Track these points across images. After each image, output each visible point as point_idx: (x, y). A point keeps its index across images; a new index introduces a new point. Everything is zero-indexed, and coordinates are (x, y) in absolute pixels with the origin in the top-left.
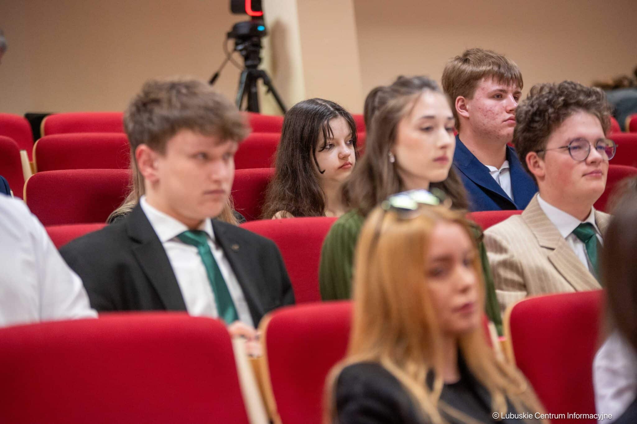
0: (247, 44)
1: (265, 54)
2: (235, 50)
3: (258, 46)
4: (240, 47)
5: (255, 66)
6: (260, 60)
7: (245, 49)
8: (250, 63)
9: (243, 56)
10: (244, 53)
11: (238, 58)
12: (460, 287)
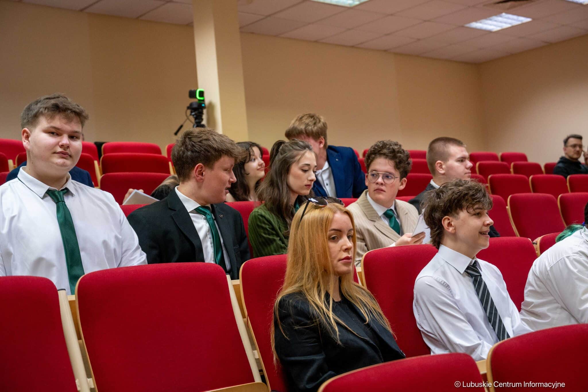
0: (196, 112)
1: (204, 117)
2: (191, 115)
3: (202, 113)
4: (193, 114)
5: (200, 122)
6: (202, 120)
7: (195, 114)
8: (197, 121)
9: (194, 117)
10: (195, 116)
11: (192, 119)
12: (345, 247)
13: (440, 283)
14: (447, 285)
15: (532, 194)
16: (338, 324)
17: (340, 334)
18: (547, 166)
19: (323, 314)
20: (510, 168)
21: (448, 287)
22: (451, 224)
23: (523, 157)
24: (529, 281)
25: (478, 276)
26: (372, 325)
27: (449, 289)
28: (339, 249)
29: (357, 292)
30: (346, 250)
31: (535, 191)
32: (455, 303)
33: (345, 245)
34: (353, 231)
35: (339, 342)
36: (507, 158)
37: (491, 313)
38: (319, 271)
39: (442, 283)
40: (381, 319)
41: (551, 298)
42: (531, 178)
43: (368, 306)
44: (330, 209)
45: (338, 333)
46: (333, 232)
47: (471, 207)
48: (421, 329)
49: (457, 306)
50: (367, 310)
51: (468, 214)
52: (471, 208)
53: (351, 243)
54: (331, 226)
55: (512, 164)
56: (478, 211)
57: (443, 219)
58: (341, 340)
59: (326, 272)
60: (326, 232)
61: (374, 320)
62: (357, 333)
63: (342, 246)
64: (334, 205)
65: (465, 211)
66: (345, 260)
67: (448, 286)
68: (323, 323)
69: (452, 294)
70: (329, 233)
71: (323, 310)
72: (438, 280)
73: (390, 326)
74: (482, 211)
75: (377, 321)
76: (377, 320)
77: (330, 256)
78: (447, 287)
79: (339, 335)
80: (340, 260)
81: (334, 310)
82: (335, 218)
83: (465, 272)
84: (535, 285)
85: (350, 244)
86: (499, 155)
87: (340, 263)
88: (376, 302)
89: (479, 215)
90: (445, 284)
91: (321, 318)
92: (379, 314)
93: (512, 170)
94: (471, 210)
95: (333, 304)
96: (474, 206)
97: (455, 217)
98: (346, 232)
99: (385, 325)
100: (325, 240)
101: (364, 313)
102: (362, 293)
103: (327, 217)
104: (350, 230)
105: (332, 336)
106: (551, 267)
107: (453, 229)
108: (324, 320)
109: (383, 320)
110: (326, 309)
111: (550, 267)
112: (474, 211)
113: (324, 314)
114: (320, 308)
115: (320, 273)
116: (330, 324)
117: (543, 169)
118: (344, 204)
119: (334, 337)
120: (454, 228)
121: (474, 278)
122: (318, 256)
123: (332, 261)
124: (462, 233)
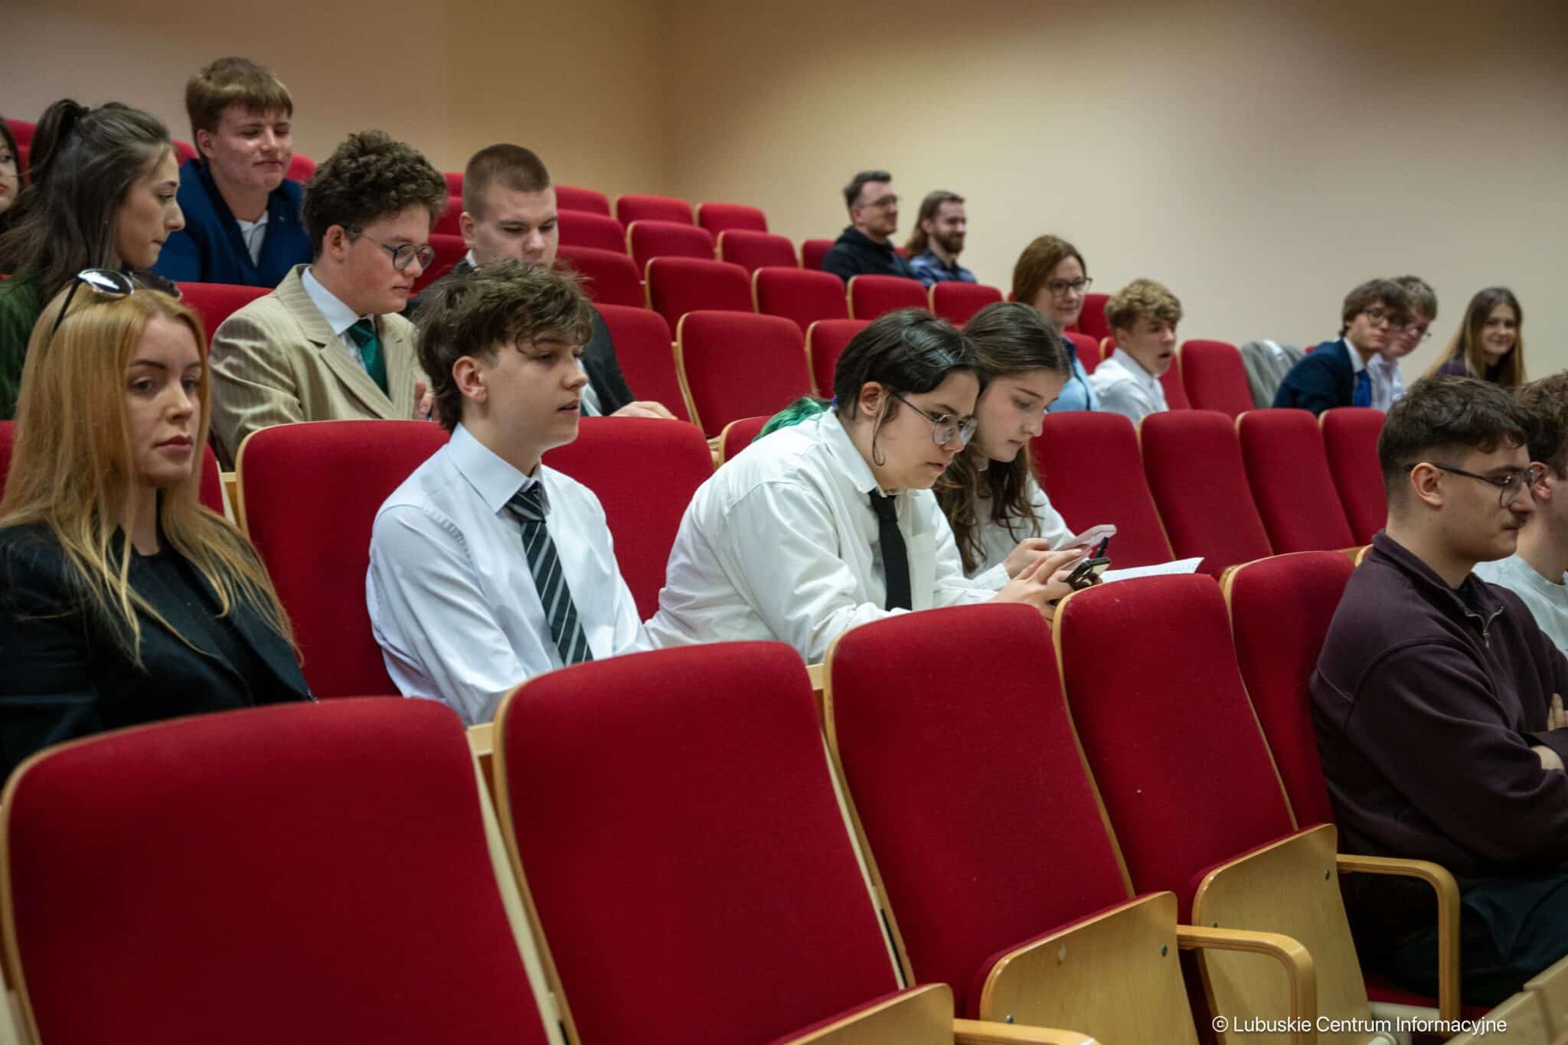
12: (172, 411)
13: (440, 526)
14: (455, 533)
15: (756, 315)
16: (140, 613)
17: (145, 641)
18: (810, 249)
19: (101, 585)
20: (715, 244)
21: (460, 537)
22: (477, 379)
23: (757, 221)
24: (681, 540)
25: (537, 521)
26: (239, 621)
27: (461, 542)
28: (157, 415)
29: (207, 533)
30: (176, 420)
31: (763, 309)
32: (476, 581)
33: (175, 405)
34: (199, 370)
35: (138, 662)
36: (711, 218)
37: (558, 618)
38: (97, 471)
39: (447, 525)
40: (266, 608)
41: (726, 590)
42: (756, 273)
43: (232, 571)
44: (138, 306)
45: (138, 638)
46: (140, 368)
47: (529, 336)
48: (381, 642)
49: (481, 588)
50: (228, 582)
51: (520, 355)
52: (528, 339)
53: (192, 402)
54: (135, 351)
55: (721, 235)
56: (545, 348)
57: (457, 363)
58: (143, 658)
59: (116, 472)
60: (122, 366)
61: (245, 608)
62: (192, 642)
63: (164, 409)
64: (150, 295)
65: (512, 348)
66: (171, 446)
67: (460, 534)
68: (99, 609)
69: (468, 556)
70: (128, 371)
71: (102, 575)
72: (435, 517)
73: (290, 627)
74: (558, 347)
75: (254, 611)
76: (252, 609)
77: (131, 430)
78: (456, 537)
79: (142, 645)
80: (158, 444)
81: (131, 579)
82: (149, 332)
83: (506, 508)
84: (692, 551)
85: (187, 403)
86: (696, 208)
87: (156, 454)
88: (259, 563)
89: (548, 359)
90: (452, 529)
91: (94, 595)
92: (263, 597)
93: (718, 250)
94: (527, 346)
95: (132, 563)
96: (536, 335)
97: (487, 360)
98: (180, 371)
99: (275, 624)
100: (119, 388)
101: (221, 589)
102: (222, 537)
103: (126, 325)
104: (191, 366)
105: (121, 646)
106: (732, 508)
107: (479, 391)
108: (102, 602)
109: (272, 612)
110: (111, 574)
111: (732, 505)
112: (533, 349)
113: (105, 586)
114: (94, 571)
115: (98, 478)
116: (119, 615)
117: (799, 254)
118: (181, 294)
119: (125, 649)
120: (482, 388)
121: (525, 525)
122: (97, 431)
123: (134, 448)
124: (502, 403)
